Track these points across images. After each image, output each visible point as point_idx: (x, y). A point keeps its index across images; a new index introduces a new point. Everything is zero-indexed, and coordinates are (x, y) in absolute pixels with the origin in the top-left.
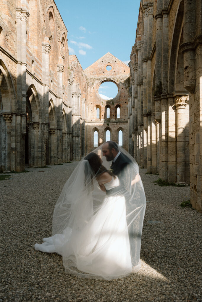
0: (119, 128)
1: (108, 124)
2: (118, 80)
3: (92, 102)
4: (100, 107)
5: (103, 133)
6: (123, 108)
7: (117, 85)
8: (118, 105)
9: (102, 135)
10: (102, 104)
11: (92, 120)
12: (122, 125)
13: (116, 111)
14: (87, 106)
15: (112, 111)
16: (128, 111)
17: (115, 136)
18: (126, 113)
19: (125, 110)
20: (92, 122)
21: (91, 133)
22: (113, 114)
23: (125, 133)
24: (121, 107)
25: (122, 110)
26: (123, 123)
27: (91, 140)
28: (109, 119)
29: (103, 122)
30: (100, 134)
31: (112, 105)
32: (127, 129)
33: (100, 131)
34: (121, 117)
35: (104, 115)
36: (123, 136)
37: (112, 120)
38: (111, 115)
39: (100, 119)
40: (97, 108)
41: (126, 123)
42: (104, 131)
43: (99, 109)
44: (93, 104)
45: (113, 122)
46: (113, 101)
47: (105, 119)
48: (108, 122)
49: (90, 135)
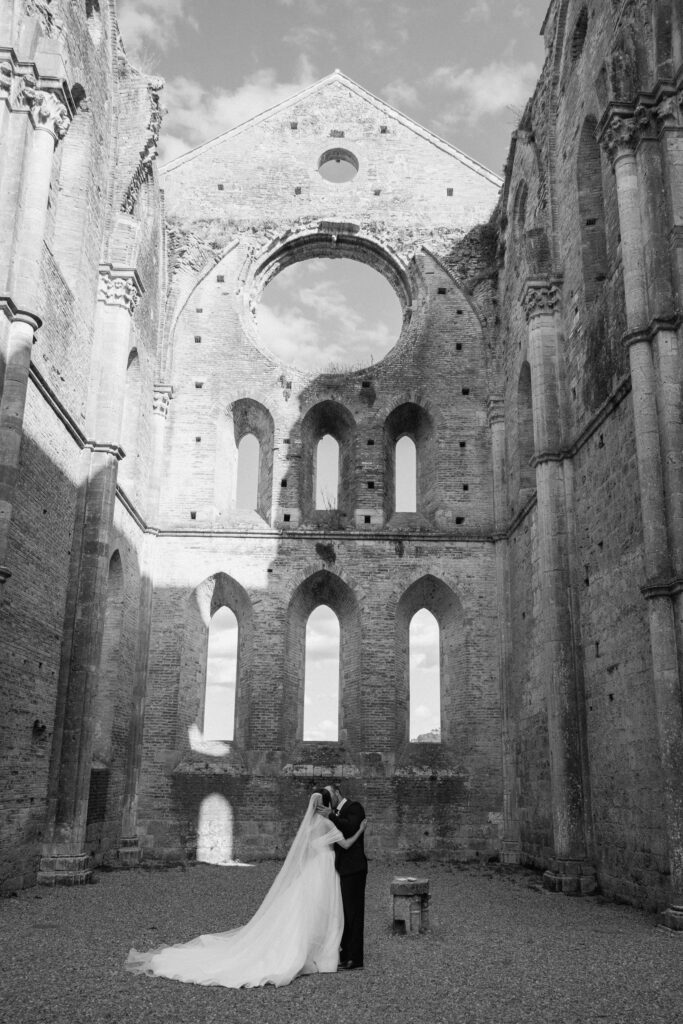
0: (413, 587)
1: (326, 553)
2: (408, 241)
4: (262, 423)
5: (280, 618)
6: (448, 432)
7: (400, 279)
8: (408, 404)
9: (276, 639)
10: (280, 391)
11: (193, 516)
12: (440, 561)
13: (388, 455)
14: (164, 401)
15: (363, 452)
16: (485, 456)
17: (387, 651)
18: (475, 469)
19: (463, 445)
20: (198, 530)
21: (181, 622)
22: (369, 472)
23: (471, 624)
24: (432, 427)
25: (443, 445)
26: (447, 544)
27: (178, 675)
28: (336, 512)
29: (289, 534)
30: (262, 625)
31: (364, 402)
32: (484, 595)
33: (257, 608)
34: (433, 500)
35: (299, 480)
36: (446, 657)
37: (363, 518)
38: (353, 483)
39: (262, 511)
40: (241, 426)
41: (471, 544)
42: (292, 609)
43: (258, 437)
44: (213, 394)
45: (365, 530)
46: (371, 378)
47: (303, 514)
48: (327, 532)
49: (168, 634)
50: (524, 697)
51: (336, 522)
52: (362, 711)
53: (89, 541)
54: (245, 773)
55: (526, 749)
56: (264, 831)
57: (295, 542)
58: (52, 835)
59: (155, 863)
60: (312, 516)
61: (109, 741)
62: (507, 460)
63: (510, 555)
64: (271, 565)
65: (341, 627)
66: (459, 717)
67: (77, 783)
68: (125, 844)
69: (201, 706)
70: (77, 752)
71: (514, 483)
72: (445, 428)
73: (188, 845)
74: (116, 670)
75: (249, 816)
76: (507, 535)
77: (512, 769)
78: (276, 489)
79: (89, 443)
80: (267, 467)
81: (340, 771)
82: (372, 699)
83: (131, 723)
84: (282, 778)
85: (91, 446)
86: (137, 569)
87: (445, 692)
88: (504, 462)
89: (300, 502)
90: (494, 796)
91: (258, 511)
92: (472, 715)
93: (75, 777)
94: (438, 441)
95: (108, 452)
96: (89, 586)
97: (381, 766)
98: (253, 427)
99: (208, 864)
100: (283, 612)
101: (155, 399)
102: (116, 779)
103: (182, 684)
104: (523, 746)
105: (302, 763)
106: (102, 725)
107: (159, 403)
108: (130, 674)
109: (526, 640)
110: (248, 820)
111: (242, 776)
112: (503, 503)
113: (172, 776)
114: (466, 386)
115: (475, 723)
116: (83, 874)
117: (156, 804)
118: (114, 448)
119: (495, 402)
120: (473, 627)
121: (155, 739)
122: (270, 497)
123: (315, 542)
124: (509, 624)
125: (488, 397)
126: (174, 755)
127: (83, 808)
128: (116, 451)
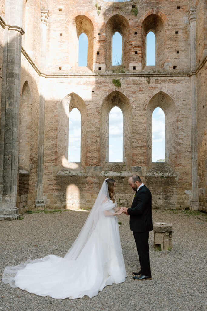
0: (154, 97)
1: (117, 83)
3: (61, 7)
5: (98, 111)
6: (170, 27)
8: (153, 15)
9: (96, 120)
10: (96, 11)
11: (60, 69)
12: (166, 85)
13: (143, 39)
14: (46, 17)
15: (133, 37)
16: (187, 38)
17: (143, 124)
18: (182, 43)
19: (177, 33)
20: (62, 74)
21: (57, 114)
22: (135, 47)
23: (179, 113)
24: (163, 25)
25: (168, 33)
26: (169, 78)
27: (57, 136)
28: (121, 66)
29: (101, 75)
30: (91, 114)
31: (133, 15)
32: (185, 100)
33: (88, 107)
34: (163, 59)
35: (105, 51)
36: (168, 127)
37: (133, 68)
38: (128, 52)
39: (90, 67)
40: (79, 29)
41: (180, 78)
42: (103, 108)
43: (87, 34)
44: (66, 14)
45: (133, 73)
46: (136, 3)
47: (107, 66)
48: (117, 74)
49: (52, 119)
50: (203, 142)
51: (121, 70)
52: (133, 150)
53: (10, 72)
54: (85, 175)
55: (203, 164)
56: (93, 197)
57: (103, 78)
58: (2, 199)
59: (50, 210)
60: (110, 68)
61: (28, 162)
62: (197, 38)
63: (198, 81)
64: (93, 89)
65: (124, 115)
66: (173, 152)
67: (11, 179)
68: (38, 203)
69: (67, 149)
70: (10, 165)
71: (200, 48)
72: (169, 25)
73: (63, 203)
74: (30, 133)
75: (87, 192)
76: (195, 73)
77: (196, 173)
78: (95, 55)
79: (7, 25)
80: (91, 47)
81: (124, 174)
82: (137, 144)
83: (39, 155)
84: (100, 177)
85: (8, 27)
86: (37, 91)
87: (167, 141)
88: (196, 39)
89: (105, 61)
90: (187, 183)
91: (87, 67)
92: (179, 151)
93: (10, 176)
94: (166, 32)
95: (16, 30)
96: (11, 93)
97: (141, 171)
98: (85, 29)
99: (71, 210)
100: (99, 109)
101: (42, 16)
102: (33, 177)
103: (58, 139)
104: (201, 163)
105: (108, 171)
106: (25, 156)
107: (43, 18)
108: (37, 135)
109: (204, 117)
110: (87, 193)
111: (84, 176)
112: (195, 58)
113: (56, 176)
114: (179, 5)
115: (180, 154)
116: (16, 216)
117: (50, 187)
118: (19, 28)
119: (193, 11)
120: (180, 114)
121: (49, 162)
122: (93, 59)
123: (112, 78)
124: (196, 112)
125: (189, 9)
126: (56, 168)
127: (14, 189)
128: (20, 30)
